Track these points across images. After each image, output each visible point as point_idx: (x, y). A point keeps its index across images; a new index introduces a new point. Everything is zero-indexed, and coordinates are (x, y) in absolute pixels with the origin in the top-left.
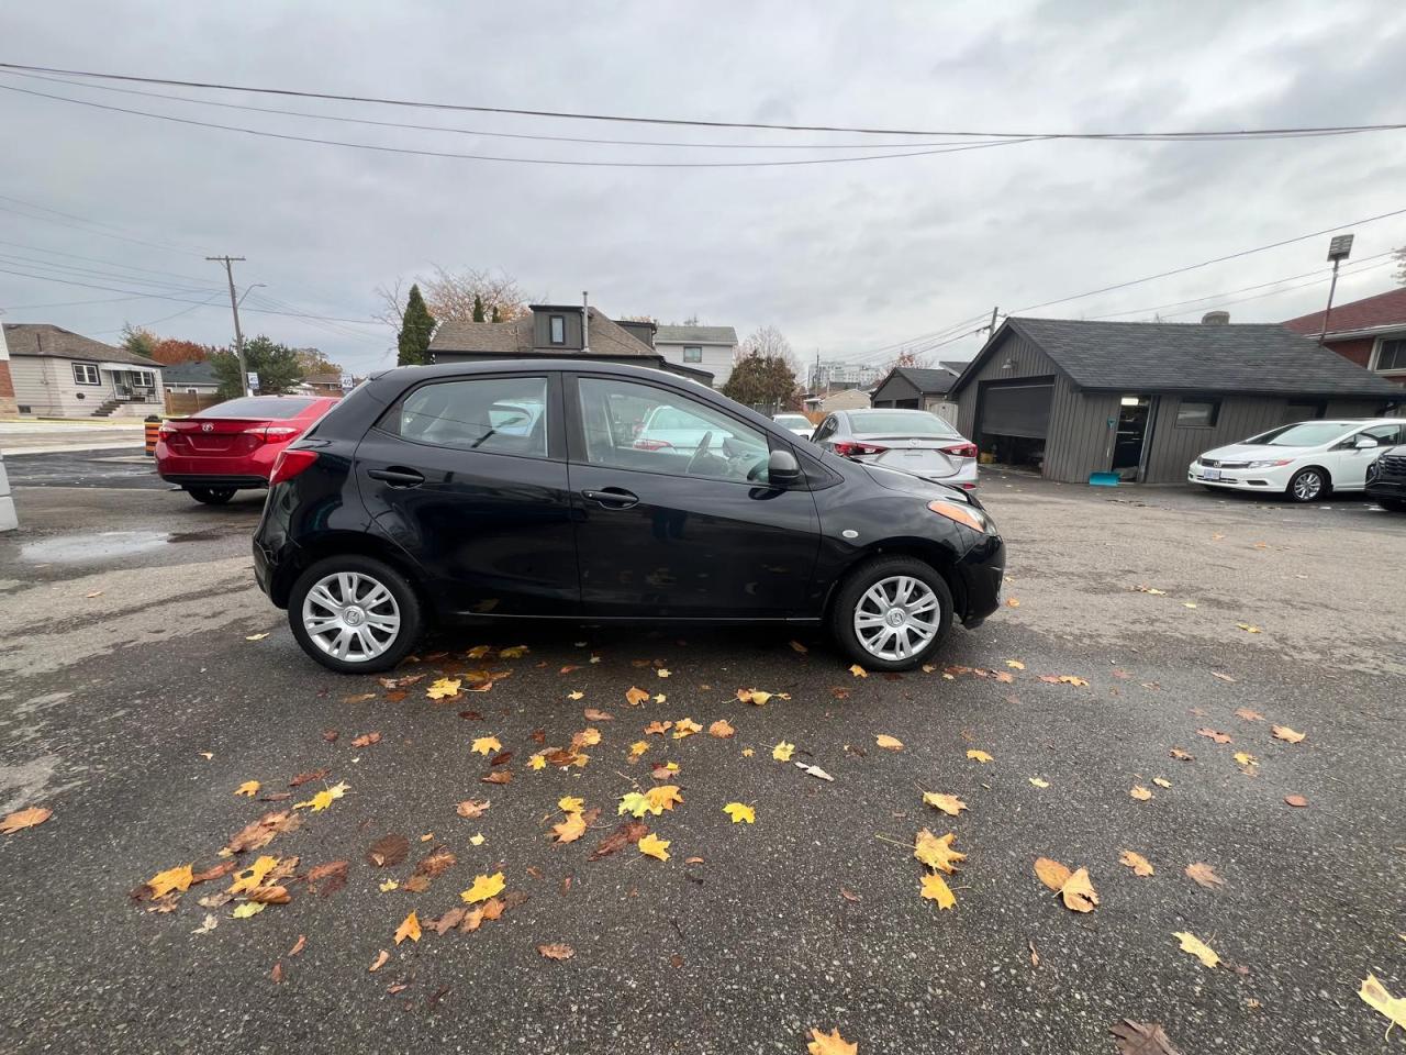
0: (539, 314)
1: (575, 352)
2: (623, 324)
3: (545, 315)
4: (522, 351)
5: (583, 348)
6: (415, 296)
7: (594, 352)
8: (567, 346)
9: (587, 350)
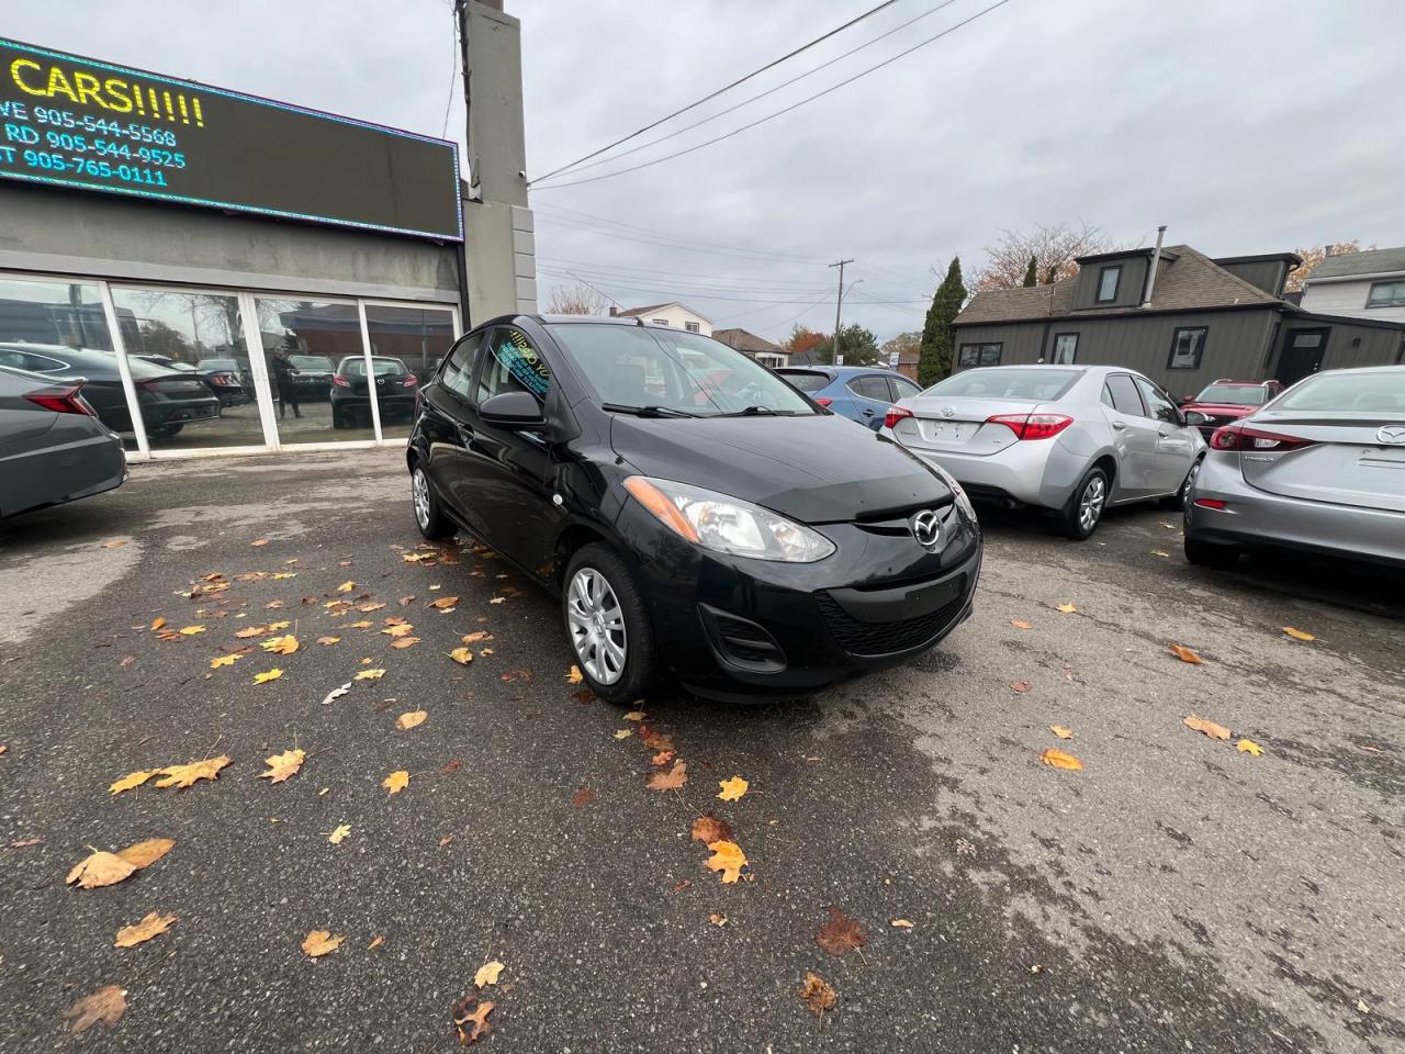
0: (1087, 267)
1: (1128, 310)
2: (1225, 263)
3: (1095, 269)
4: (1054, 315)
5: (1141, 304)
6: (955, 269)
7: (1158, 308)
8: (1118, 304)
9: (1147, 306)
